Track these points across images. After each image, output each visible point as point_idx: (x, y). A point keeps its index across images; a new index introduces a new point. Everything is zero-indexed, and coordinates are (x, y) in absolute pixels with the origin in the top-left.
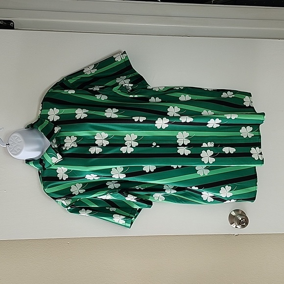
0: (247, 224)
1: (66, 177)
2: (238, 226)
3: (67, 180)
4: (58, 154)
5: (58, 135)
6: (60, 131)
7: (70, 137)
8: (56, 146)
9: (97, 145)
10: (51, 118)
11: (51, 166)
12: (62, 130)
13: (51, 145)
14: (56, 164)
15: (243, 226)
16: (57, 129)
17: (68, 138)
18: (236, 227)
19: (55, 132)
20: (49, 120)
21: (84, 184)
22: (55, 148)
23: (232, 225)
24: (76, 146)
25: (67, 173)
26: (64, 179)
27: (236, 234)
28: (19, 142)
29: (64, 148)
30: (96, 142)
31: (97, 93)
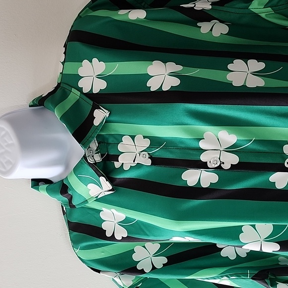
1: (121, 233)
3: (124, 239)
4: (102, 179)
5: (102, 130)
6: (107, 121)
7: (133, 137)
8: (98, 158)
9: (203, 166)
10: (85, 85)
11: (86, 201)
12: (112, 118)
13: (85, 157)
14: (98, 200)
16: (100, 115)
17: (126, 140)
19: (96, 122)
20: (80, 90)
21: (163, 245)
22: (96, 163)
24: (149, 162)
25: (125, 223)
26: (118, 237)
28: (8, 145)
29: (117, 165)
30: (203, 158)
31: (205, 16)
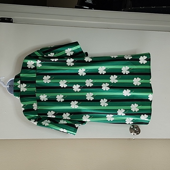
0: (139, 132)
2: (135, 134)
15: (137, 134)
18: (134, 134)
23: (131, 133)
27: (134, 138)
